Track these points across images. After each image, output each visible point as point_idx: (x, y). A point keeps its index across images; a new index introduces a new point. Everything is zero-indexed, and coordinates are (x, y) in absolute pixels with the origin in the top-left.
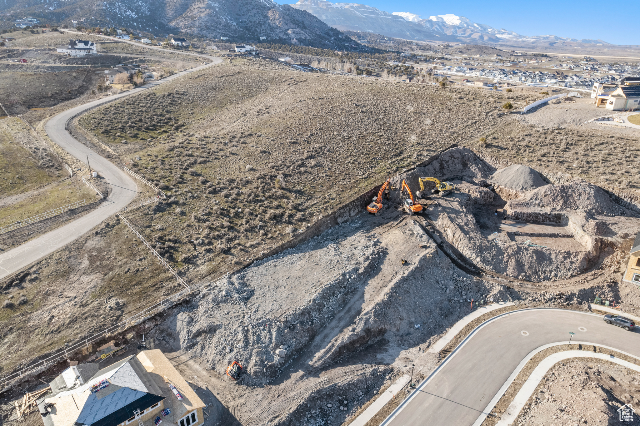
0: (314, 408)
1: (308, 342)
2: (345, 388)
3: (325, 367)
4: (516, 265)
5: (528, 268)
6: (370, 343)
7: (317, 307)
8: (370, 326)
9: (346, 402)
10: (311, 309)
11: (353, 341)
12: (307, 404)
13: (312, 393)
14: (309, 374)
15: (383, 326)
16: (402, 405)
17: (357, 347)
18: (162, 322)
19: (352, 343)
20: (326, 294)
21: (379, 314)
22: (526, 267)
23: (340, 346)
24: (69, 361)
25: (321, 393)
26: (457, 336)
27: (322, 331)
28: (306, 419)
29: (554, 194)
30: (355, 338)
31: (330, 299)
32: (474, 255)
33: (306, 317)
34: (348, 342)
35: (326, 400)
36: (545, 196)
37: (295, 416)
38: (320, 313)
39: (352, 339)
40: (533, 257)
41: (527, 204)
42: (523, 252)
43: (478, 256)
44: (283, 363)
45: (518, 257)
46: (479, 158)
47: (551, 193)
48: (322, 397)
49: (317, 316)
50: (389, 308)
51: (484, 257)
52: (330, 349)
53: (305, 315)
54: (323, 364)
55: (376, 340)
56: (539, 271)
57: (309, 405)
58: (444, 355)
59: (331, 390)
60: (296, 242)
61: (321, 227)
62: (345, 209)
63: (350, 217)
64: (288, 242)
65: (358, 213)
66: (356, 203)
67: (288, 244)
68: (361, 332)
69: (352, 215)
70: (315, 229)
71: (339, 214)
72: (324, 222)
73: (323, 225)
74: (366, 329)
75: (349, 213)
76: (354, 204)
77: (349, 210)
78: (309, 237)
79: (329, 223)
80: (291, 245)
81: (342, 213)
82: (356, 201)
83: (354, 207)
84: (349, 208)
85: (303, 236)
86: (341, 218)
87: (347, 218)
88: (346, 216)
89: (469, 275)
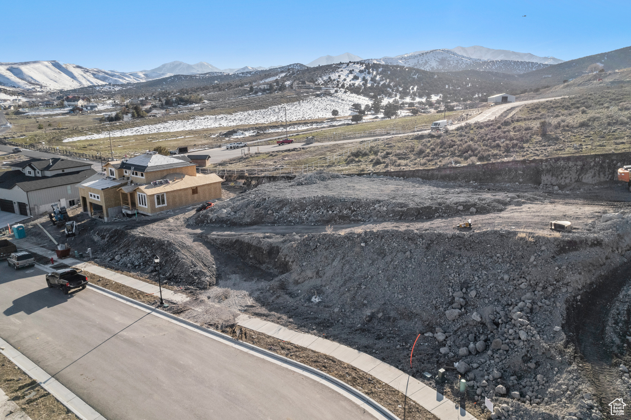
3: (207, 242)
6: (264, 266)
7: (297, 206)
10: (291, 203)
14: (198, 236)
15: (291, 260)
17: (249, 256)
19: (249, 247)
21: (307, 245)
24: (225, 177)
31: (320, 209)
38: (290, 212)
53: (280, 204)
54: (213, 240)
55: (271, 271)
57: (153, 244)
60: (437, 175)
61: (500, 175)
62: (571, 164)
63: (576, 181)
64: (426, 170)
65: (606, 182)
66: (613, 161)
67: (424, 172)
68: (266, 243)
69: (584, 181)
70: (484, 173)
71: (549, 167)
72: (510, 170)
73: (506, 173)
74: (277, 247)
75: (579, 175)
76: (604, 162)
77: (582, 169)
78: (464, 178)
79: (520, 174)
80: (426, 176)
81: (558, 168)
82: (614, 158)
83: (602, 167)
84: (584, 165)
85: (452, 172)
86: (552, 175)
87: (568, 181)
88: (569, 178)
89: (558, 328)
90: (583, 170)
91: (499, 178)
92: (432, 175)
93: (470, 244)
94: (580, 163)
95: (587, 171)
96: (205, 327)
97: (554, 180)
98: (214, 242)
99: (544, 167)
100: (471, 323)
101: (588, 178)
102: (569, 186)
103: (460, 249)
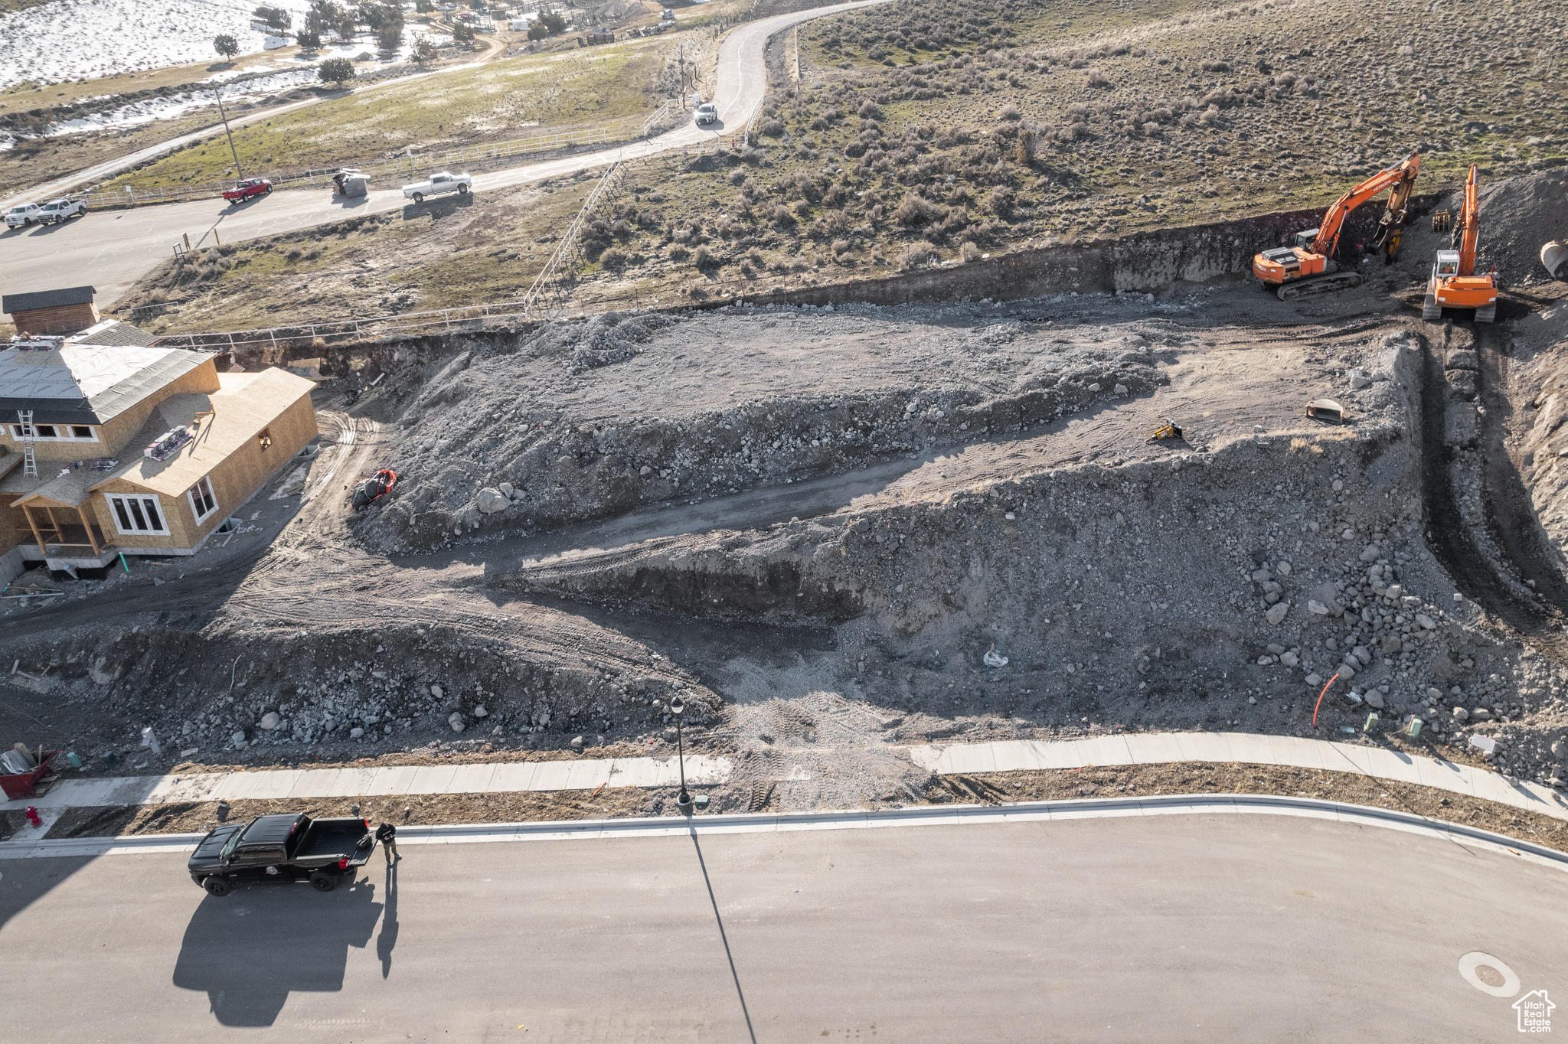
0: (388, 666)
1: (591, 517)
2: (514, 673)
3: (545, 596)
6: (770, 616)
7: (712, 440)
8: (807, 565)
9: (480, 711)
10: (687, 435)
11: (703, 574)
12: (377, 643)
13: (423, 626)
14: (489, 586)
15: (853, 588)
16: (583, 828)
17: (708, 602)
18: (430, 360)
19: (697, 580)
20: (778, 418)
21: (870, 544)
23: (648, 566)
24: (232, 360)
25: (446, 644)
26: (1098, 769)
27: (665, 508)
28: (341, 679)
30: (713, 567)
31: (778, 437)
33: (653, 451)
34: (681, 567)
35: (443, 671)
37: (319, 650)
38: (703, 461)
39: (699, 566)
44: (474, 531)
48: (439, 656)
49: (687, 463)
50: (932, 544)
52: (617, 558)
53: (653, 443)
54: (553, 585)
55: (800, 622)
57: (380, 649)
58: (941, 792)
59: (478, 652)
60: (906, 291)
61: (1033, 277)
62: (1164, 246)
63: (1176, 279)
64: (876, 282)
65: (1220, 277)
66: (1227, 236)
67: (873, 288)
68: (751, 561)
69: (1187, 277)
70: (1003, 276)
71: (1126, 255)
72: (1052, 265)
73: (1045, 272)
74: (784, 563)
75: (1179, 267)
76: (1214, 239)
77: (1182, 254)
78: (966, 292)
79: (1073, 273)
80: (880, 295)
81: (1143, 255)
82: (1228, 230)
83: (1212, 249)
84: (1185, 248)
85: (938, 282)
86: (1134, 271)
87: (1161, 280)
88: (1161, 274)
89: (1458, 596)
90: (1183, 258)
91: (1032, 284)
92: (895, 292)
93: (1221, 476)
94: (1178, 244)
95: (1190, 258)
96: (883, 807)
97: (1137, 281)
98: (564, 590)
99: (1117, 256)
100: (1314, 620)
101: (1193, 272)
102: (1166, 290)
103: (1209, 488)
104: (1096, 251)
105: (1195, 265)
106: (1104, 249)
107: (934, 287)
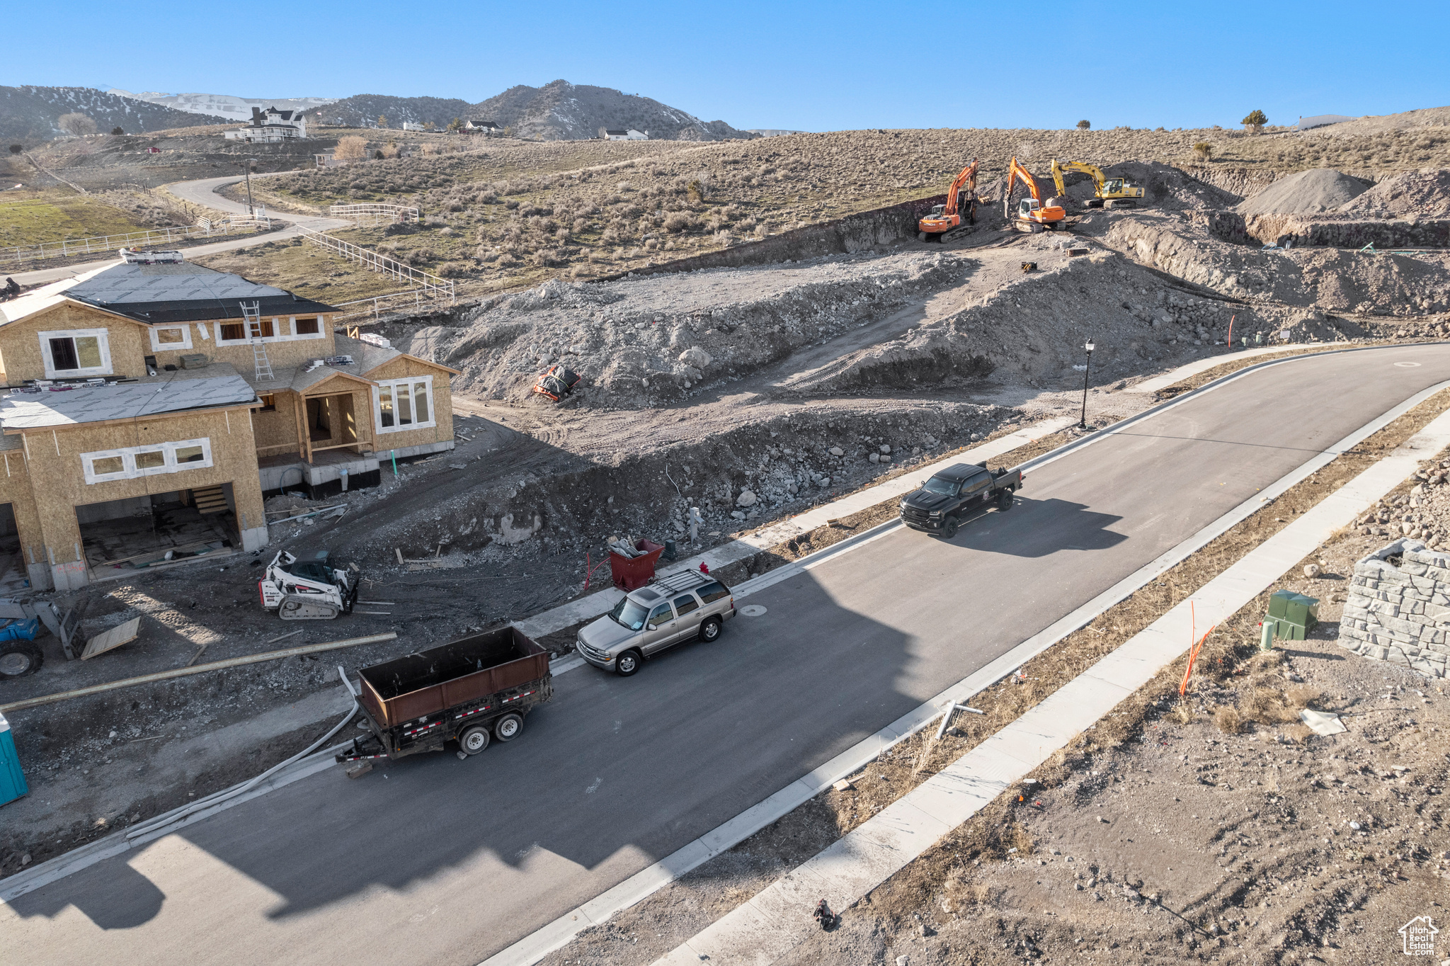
4: (1342, 286)
5: (1380, 290)
8: (947, 346)
10: (779, 306)
11: (901, 363)
22: (1373, 289)
23: (865, 366)
26: (1199, 374)
29: (1420, 191)
30: (905, 356)
32: (1217, 272)
33: (766, 317)
36: (1394, 197)
38: (803, 320)
39: (896, 358)
40: (1389, 268)
41: (1346, 216)
42: (1357, 262)
43: (1228, 275)
44: (700, 382)
45: (1345, 272)
46: (1195, 180)
47: (1409, 188)
49: (795, 322)
51: (1245, 275)
52: (834, 369)
54: (814, 389)
56: (1413, 295)
58: (1170, 394)
61: (802, 247)
62: (864, 223)
63: (875, 244)
64: (718, 253)
67: (718, 257)
69: (880, 242)
70: (788, 246)
71: (848, 229)
72: (811, 239)
75: (875, 236)
77: (875, 227)
81: (856, 229)
83: (887, 224)
84: (874, 223)
86: (854, 239)
87: (868, 244)
88: (867, 240)
90: (875, 230)
95: (879, 229)
97: (857, 246)
99: (843, 230)
101: (882, 238)
102: (874, 249)
104: (832, 228)
105: (882, 234)
106: (836, 226)
107: (755, 253)
